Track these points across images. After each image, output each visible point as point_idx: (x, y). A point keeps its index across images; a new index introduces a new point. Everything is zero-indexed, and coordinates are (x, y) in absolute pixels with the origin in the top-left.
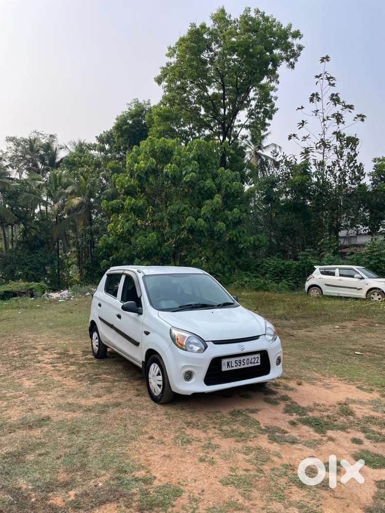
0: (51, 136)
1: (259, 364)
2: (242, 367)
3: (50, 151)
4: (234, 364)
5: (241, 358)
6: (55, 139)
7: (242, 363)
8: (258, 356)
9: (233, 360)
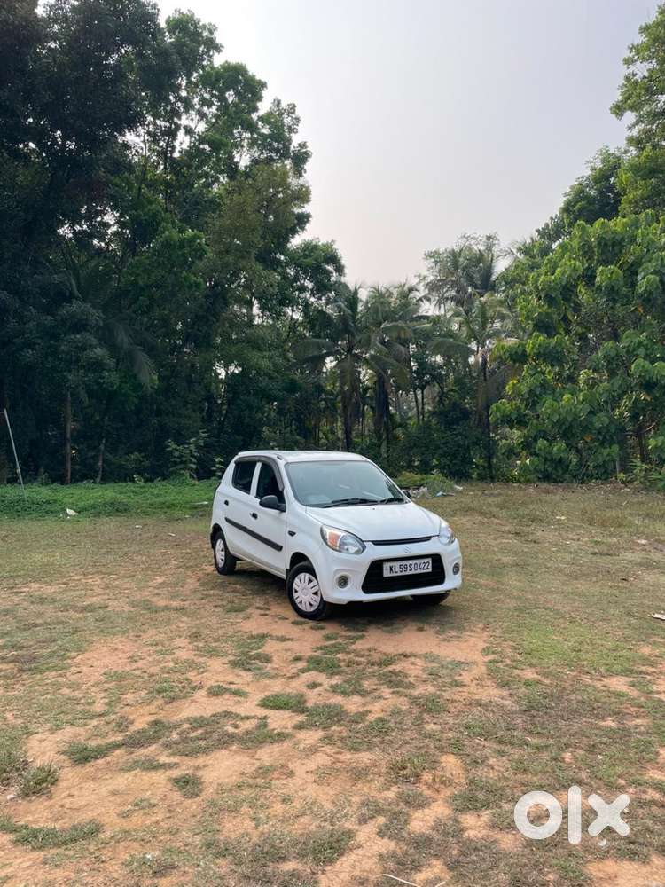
0: (489, 238)
1: (430, 570)
2: (408, 573)
3: (481, 265)
4: (398, 569)
5: (408, 563)
6: (497, 242)
7: (409, 568)
8: (429, 560)
9: (397, 564)
